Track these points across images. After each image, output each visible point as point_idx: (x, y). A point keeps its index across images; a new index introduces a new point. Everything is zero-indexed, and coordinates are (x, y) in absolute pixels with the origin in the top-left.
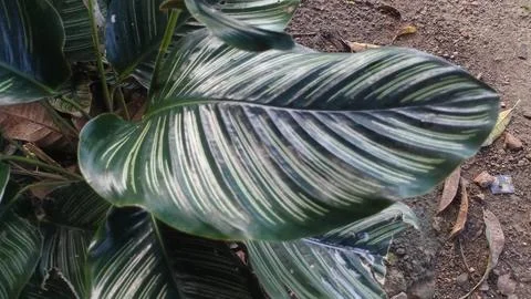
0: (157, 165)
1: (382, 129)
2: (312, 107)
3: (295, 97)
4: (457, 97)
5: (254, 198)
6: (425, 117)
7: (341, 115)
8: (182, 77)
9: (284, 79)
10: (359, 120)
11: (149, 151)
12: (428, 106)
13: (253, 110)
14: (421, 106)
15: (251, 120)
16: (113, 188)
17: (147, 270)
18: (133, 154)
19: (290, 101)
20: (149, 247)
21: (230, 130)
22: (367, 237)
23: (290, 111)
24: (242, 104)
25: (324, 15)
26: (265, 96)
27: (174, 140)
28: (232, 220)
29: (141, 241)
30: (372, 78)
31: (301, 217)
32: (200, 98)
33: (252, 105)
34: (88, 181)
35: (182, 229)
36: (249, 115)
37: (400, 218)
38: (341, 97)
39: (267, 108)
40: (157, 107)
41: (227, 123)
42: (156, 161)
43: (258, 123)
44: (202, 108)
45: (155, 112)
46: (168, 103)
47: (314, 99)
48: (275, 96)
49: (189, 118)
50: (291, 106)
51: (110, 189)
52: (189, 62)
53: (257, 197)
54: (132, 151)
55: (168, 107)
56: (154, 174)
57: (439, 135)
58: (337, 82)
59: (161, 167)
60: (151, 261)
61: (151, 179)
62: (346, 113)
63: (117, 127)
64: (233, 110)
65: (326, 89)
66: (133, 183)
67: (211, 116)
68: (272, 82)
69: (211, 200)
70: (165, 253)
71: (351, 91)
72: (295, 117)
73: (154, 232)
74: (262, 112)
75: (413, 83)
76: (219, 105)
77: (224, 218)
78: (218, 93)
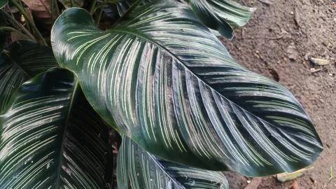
0: (100, 58)
1: (246, 125)
2: (213, 86)
3: (207, 74)
4: (299, 134)
5: (147, 115)
6: (275, 134)
7: (228, 102)
8: (146, 21)
9: (207, 60)
10: (236, 111)
11: (100, 48)
12: (280, 129)
13: (177, 65)
14: (276, 126)
15: (173, 70)
16: (64, 54)
17: (51, 119)
18: (89, 44)
19: (203, 74)
20: (61, 107)
21: (157, 67)
22: (193, 184)
23: (199, 80)
24: (173, 57)
25: (238, 53)
26: (190, 62)
27: (119, 51)
28: (126, 119)
29: (58, 100)
30: (258, 93)
31: (168, 145)
32: (150, 38)
33: (179, 62)
34: (52, 40)
35: (92, 104)
36: (174, 66)
37: (219, 184)
38: (234, 91)
39: (186, 69)
40: (119, 28)
41: (158, 62)
42: (101, 56)
43: (176, 74)
44: (148, 44)
45: (117, 31)
46: (128, 30)
47: (217, 82)
48: (196, 66)
49: (137, 45)
50: (201, 77)
51: (62, 53)
52: (156, 15)
53: (149, 116)
54: (90, 42)
55: (126, 32)
56: (95, 62)
57: (277, 149)
58: (237, 81)
59: (102, 61)
60: (57, 116)
61: (91, 63)
62: (231, 103)
63: (89, 24)
64: (166, 57)
65: (227, 81)
66: (78, 59)
67: (151, 52)
68: (199, 56)
69: (120, 99)
70: (68, 117)
71: (241, 92)
72: (200, 85)
73: (70, 100)
74: (182, 69)
75: (279, 110)
76: (159, 49)
77: (122, 115)
78: (162, 42)
